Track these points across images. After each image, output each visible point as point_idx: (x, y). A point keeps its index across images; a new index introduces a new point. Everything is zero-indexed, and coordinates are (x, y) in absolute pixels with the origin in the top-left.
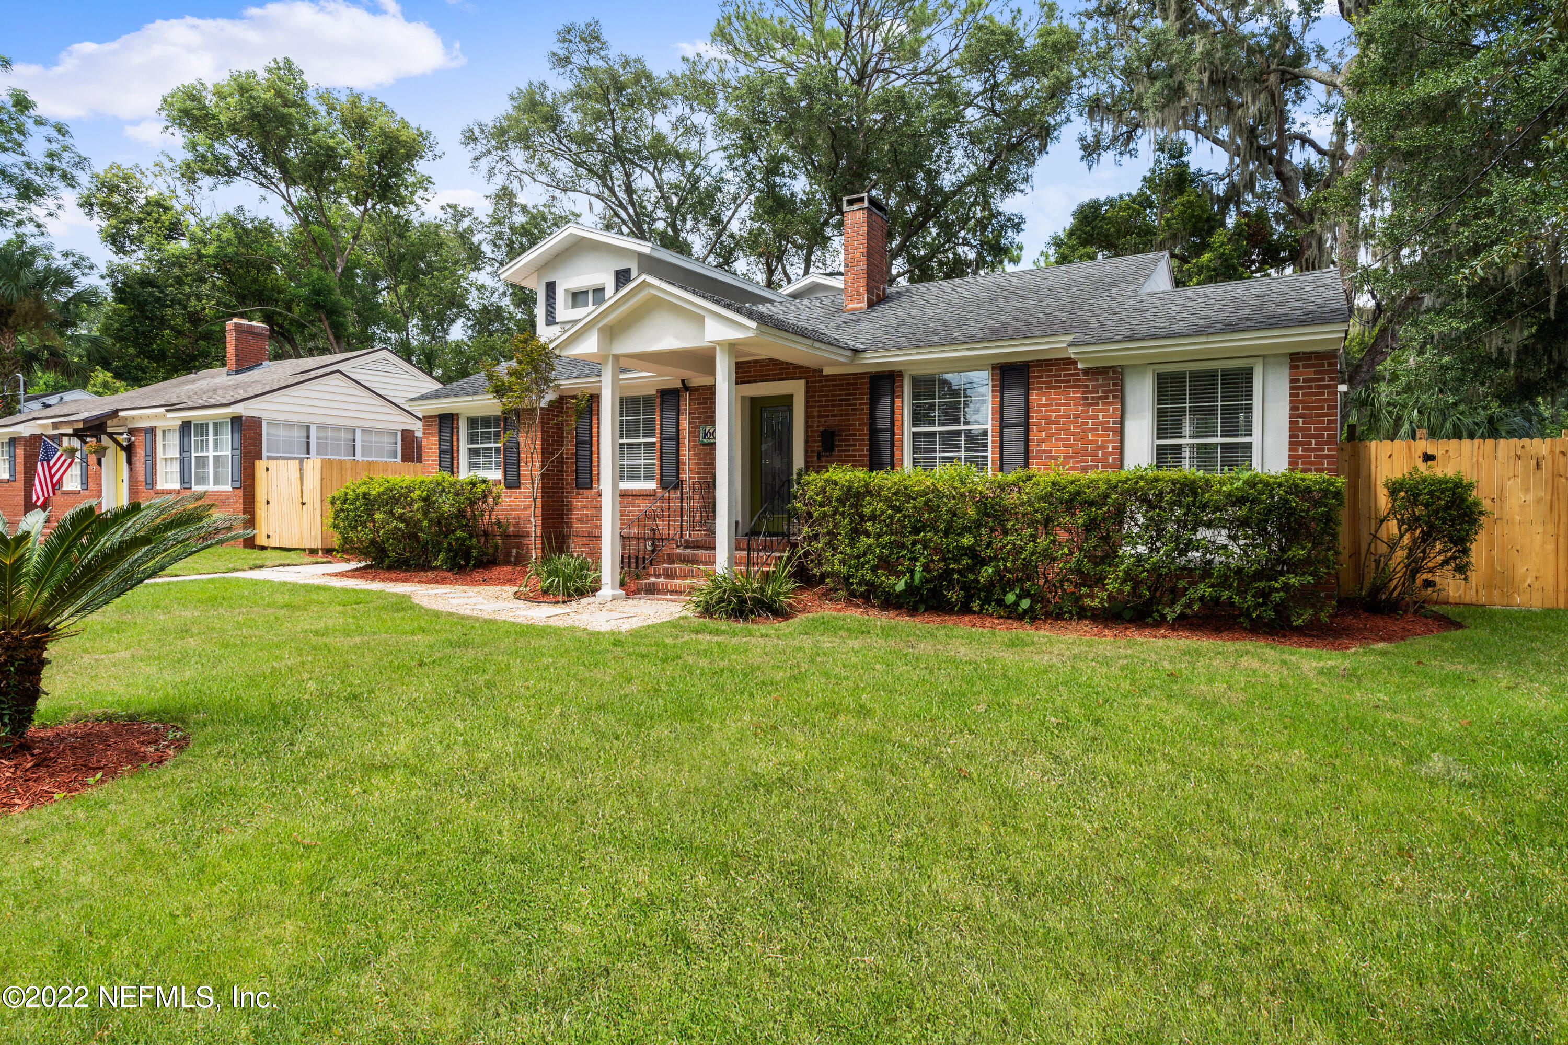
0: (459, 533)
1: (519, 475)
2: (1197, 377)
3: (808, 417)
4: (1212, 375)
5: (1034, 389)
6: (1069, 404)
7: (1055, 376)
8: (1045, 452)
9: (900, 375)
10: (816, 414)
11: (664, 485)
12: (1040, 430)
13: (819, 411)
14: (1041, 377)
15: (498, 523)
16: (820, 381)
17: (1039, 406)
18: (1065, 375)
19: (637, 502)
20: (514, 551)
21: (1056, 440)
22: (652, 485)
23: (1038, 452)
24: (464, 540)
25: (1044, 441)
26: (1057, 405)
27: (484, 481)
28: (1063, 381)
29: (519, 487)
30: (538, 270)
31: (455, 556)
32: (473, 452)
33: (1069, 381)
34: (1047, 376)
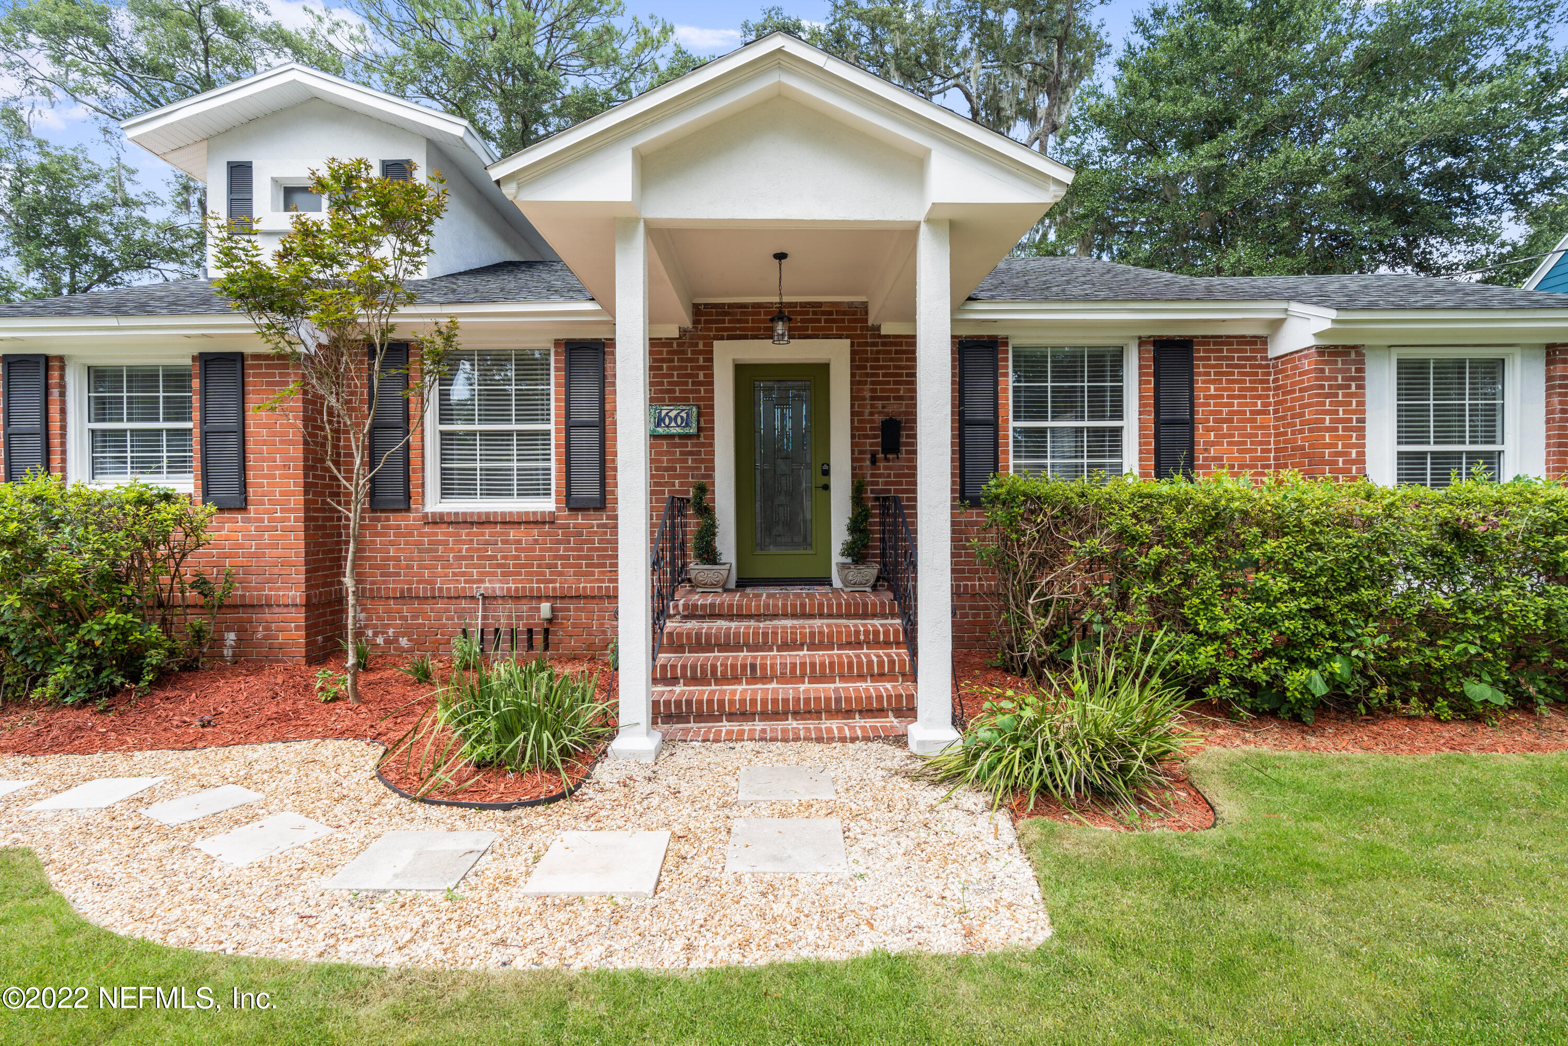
0: (112, 617)
1: (244, 485)
2: (1442, 367)
3: (855, 397)
4: (1459, 365)
5: (1199, 374)
6: (1245, 397)
7: (1227, 358)
8: (1215, 459)
9: (1005, 342)
10: (868, 394)
11: (573, 504)
12: (1208, 430)
13: (873, 391)
14: (1209, 359)
15: (201, 584)
16: (874, 344)
17: (1206, 397)
18: (1239, 358)
19: (512, 534)
20: (231, 637)
21: (1229, 443)
22: (547, 505)
23: (1205, 459)
24: (124, 632)
25: (1213, 444)
26: (1229, 397)
27: (167, 497)
28: (1237, 366)
29: (243, 509)
30: (209, 139)
31: (98, 671)
32: (100, 440)
33: (1244, 366)
34: (1216, 359)
